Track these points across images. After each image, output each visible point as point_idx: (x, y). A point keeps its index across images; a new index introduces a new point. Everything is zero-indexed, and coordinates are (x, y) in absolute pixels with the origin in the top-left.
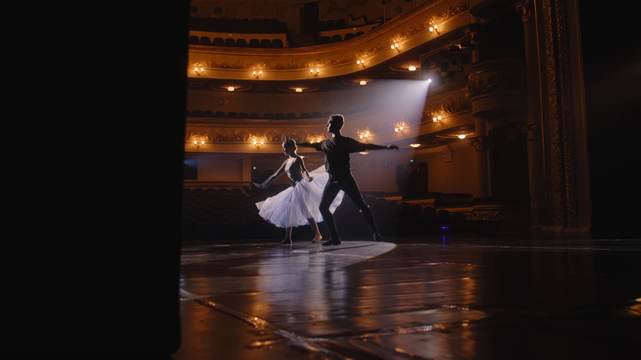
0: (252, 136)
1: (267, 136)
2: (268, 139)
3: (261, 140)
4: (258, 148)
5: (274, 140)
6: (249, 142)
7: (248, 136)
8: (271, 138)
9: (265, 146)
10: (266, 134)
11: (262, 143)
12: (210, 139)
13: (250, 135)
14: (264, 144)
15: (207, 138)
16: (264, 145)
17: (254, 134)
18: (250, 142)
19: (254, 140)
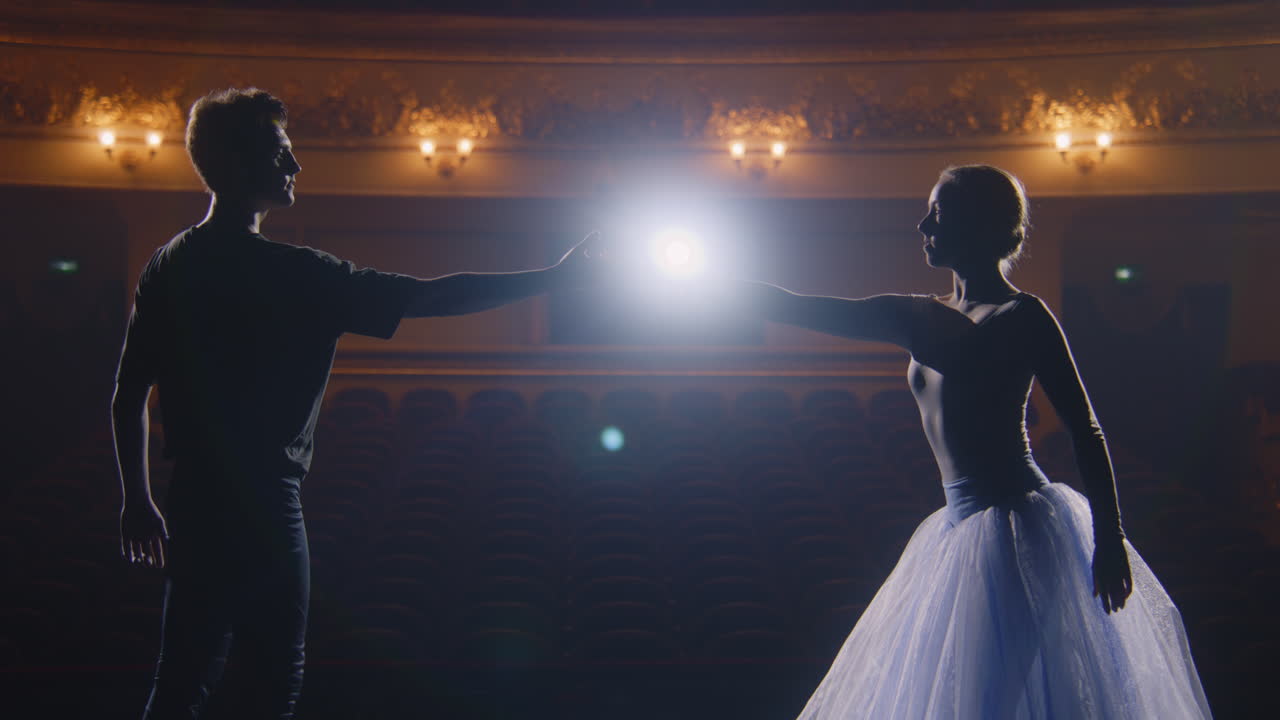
0: (1047, 106)
1: (1132, 102)
2: (1139, 117)
3: (1100, 122)
4: (1085, 167)
5: (1170, 120)
6: (1037, 139)
7: (1027, 106)
8: (1155, 113)
9: (1119, 157)
10: (1123, 94)
11: (1104, 140)
12: (814, 128)
13: (1039, 99)
14: (1115, 144)
15: (802, 123)
16: (1118, 150)
17: (1061, 93)
18: (1045, 138)
19: (1059, 123)
